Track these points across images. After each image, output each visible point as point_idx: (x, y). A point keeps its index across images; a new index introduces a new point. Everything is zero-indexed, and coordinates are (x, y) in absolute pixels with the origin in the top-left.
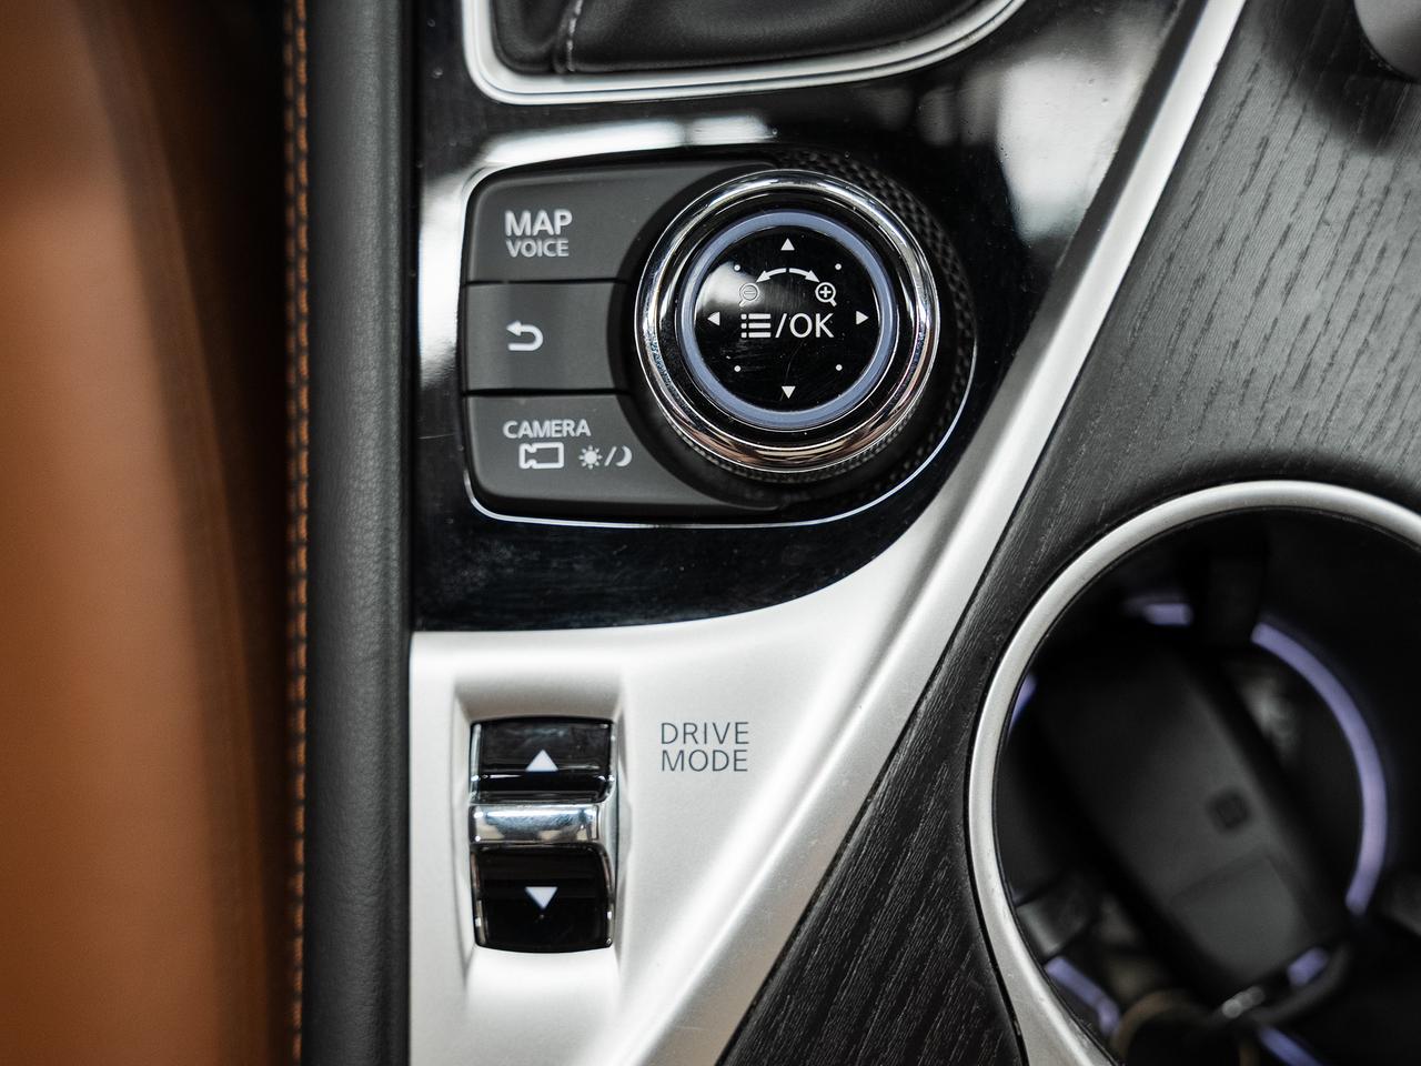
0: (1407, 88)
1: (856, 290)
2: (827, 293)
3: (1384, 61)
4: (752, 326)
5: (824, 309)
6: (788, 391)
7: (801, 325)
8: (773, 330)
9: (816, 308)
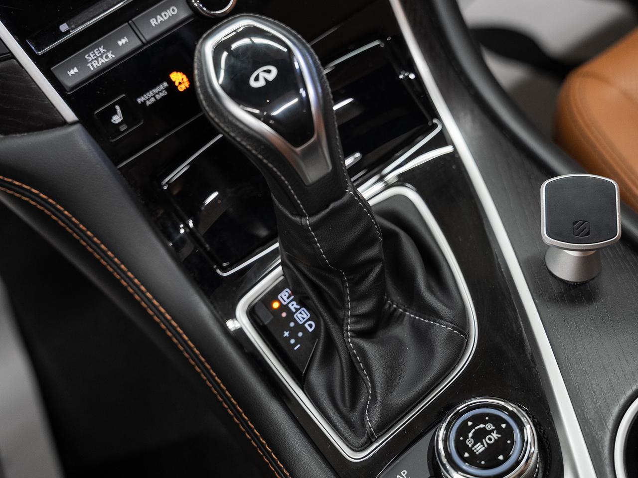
0: (587, 284)
1: (497, 421)
2: (489, 427)
3: (576, 283)
4: (477, 449)
5: (493, 431)
6: (501, 457)
7: (490, 439)
8: (484, 446)
9: (490, 432)
